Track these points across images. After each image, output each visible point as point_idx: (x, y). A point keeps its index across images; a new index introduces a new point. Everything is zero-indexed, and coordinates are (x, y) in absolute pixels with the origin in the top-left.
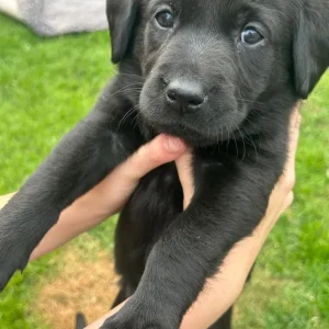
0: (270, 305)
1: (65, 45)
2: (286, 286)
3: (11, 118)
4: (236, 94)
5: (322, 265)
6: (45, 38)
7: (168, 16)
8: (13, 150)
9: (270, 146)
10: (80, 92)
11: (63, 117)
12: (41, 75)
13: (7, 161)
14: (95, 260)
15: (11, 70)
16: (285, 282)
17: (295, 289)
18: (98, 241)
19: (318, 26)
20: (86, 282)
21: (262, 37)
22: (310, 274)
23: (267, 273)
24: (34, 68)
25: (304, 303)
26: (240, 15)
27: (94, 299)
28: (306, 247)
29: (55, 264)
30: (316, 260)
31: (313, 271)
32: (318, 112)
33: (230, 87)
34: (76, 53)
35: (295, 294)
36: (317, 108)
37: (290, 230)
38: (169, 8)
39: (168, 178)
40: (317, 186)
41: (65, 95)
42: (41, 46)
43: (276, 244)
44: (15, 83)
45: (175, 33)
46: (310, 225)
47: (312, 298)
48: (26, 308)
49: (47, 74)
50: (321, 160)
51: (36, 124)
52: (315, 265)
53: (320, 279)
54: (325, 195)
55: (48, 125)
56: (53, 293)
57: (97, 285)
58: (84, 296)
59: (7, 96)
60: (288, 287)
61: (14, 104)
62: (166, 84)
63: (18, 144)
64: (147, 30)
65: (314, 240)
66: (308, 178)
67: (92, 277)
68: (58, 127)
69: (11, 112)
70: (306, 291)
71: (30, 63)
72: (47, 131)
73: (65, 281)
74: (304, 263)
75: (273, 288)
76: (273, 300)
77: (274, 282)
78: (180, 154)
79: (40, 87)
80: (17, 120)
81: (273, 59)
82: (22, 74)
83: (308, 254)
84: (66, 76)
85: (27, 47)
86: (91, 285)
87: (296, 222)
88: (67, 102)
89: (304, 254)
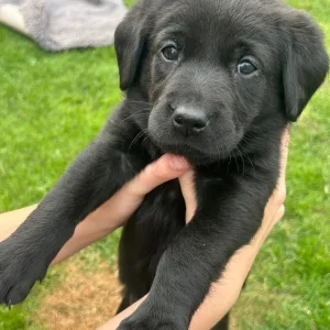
0: (267, 319)
1: (70, 60)
2: (283, 300)
3: (16, 131)
4: (234, 119)
5: (319, 279)
6: (50, 53)
7: (173, 51)
8: (17, 161)
9: (264, 164)
10: (84, 106)
11: (67, 130)
12: (45, 88)
13: (12, 172)
14: (95, 271)
15: (17, 84)
16: (282, 296)
17: (292, 303)
18: (99, 253)
19: (305, 58)
20: (86, 293)
21: (256, 69)
22: (307, 289)
23: (265, 287)
24: (39, 81)
25: (301, 317)
26: (237, 50)
27: (95, 310)
28: (304, 262)
29: (57, 275)
30: (314, 275)
31: (311, 286)
32: (317, 129)
33: (228, 113)
34: (81, 68)
35: (292, 308)
36: (316, 125)
37: (288, 245)
38: (174, 44)
39: (172, 194)
40: (315, 202)
41: (70, 109)
42: (46, 61)
43: (275, 259)
44: (20, 96)
45: (179, 66)
46: (308, 240)
47: (309, 312)
48: (27, 317)
49: (52, 88)
50: (319, 176)
51: (40, 137)
52: (312, 281)
53: (317, 293)
54: (323, 211)
55: (52, 138)
56: (54, 303)
57: (97, 296)
58: (85, 307)
59: (12, 109)
60: (285, 301)
61: (19, 116)
62: (173, 110)
63: (22, 156)
64: (154, 62)
65: (312, 255)
66: (306, 194)
67: (93, 288)
68: (61, 140)
69: (16, 124)
70: (303, 305)
71: (36, 76)
72: (51, 144)
73: (66, 291)
74: (301, 277)
75: (271, 302)
76: (271, 313)
77: (272, 296)
78: (184, 171)
79: (45, 100)
80: (21, 132)
81: (265, 87)
82: (28, 88)
83: (306, 269)
84: (70, 91)
85: (33, 62)
86: (92, 296)
87: (294, 237)
88: (71, 115)
89: (301, 268)
